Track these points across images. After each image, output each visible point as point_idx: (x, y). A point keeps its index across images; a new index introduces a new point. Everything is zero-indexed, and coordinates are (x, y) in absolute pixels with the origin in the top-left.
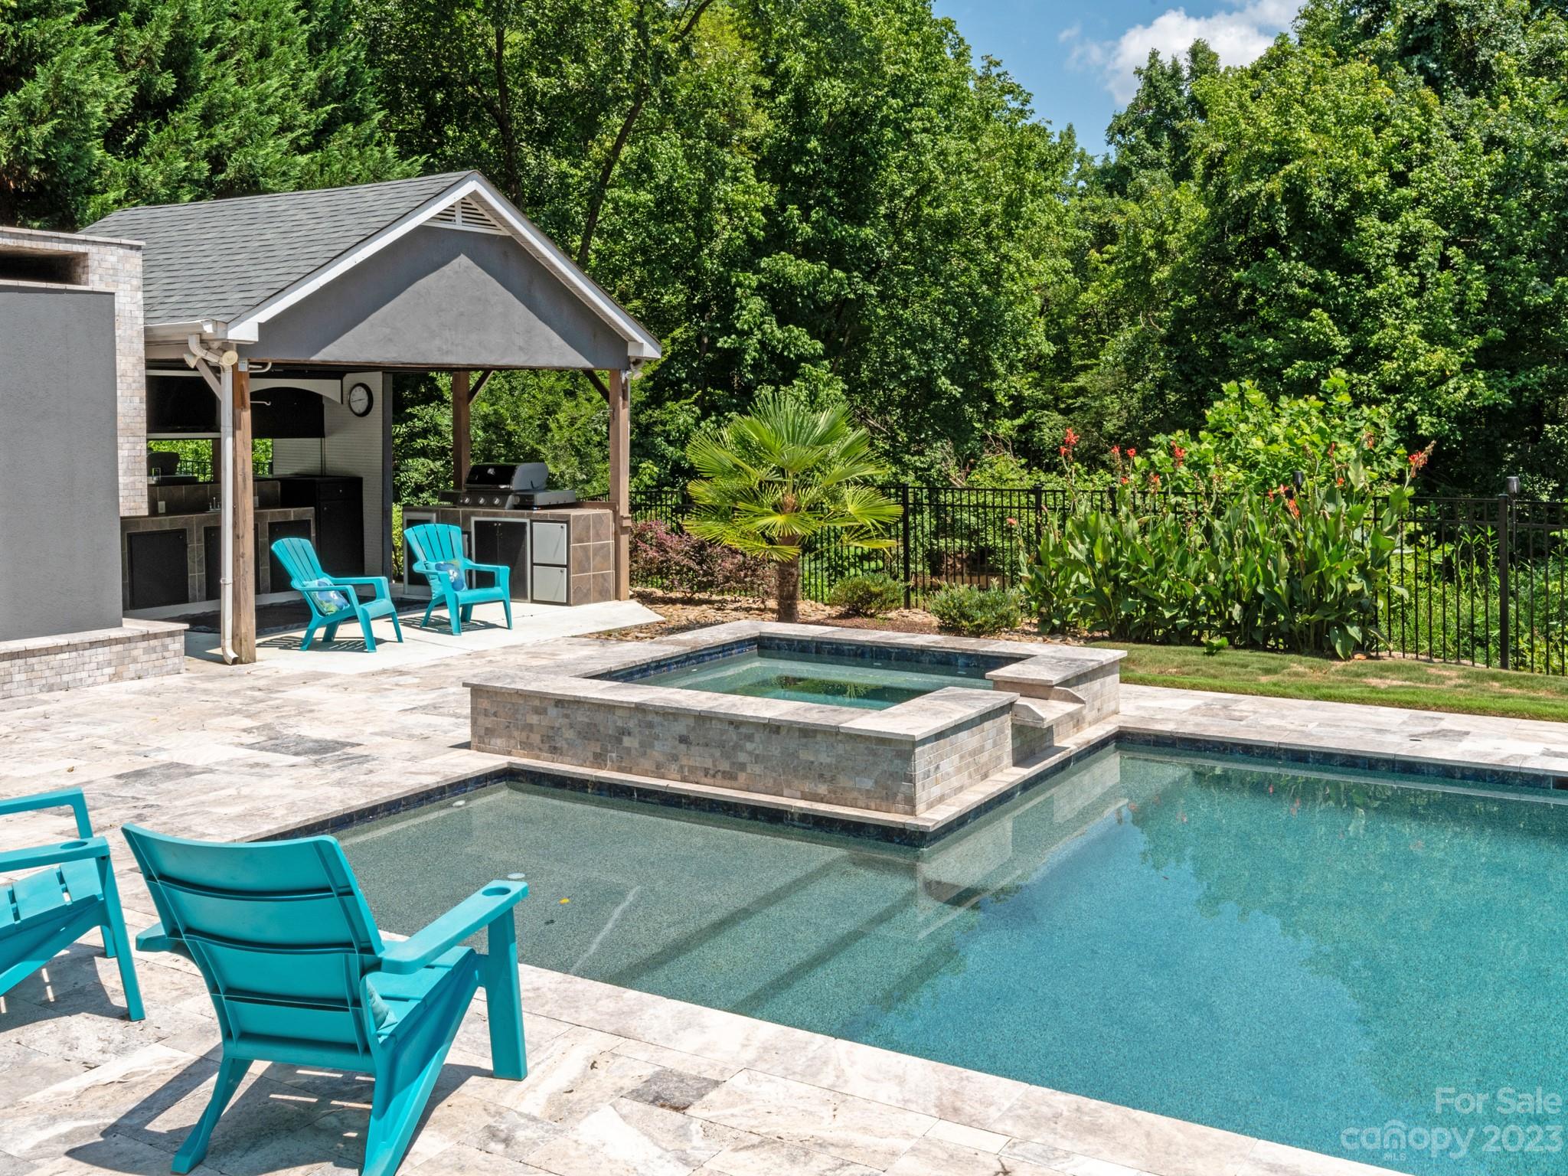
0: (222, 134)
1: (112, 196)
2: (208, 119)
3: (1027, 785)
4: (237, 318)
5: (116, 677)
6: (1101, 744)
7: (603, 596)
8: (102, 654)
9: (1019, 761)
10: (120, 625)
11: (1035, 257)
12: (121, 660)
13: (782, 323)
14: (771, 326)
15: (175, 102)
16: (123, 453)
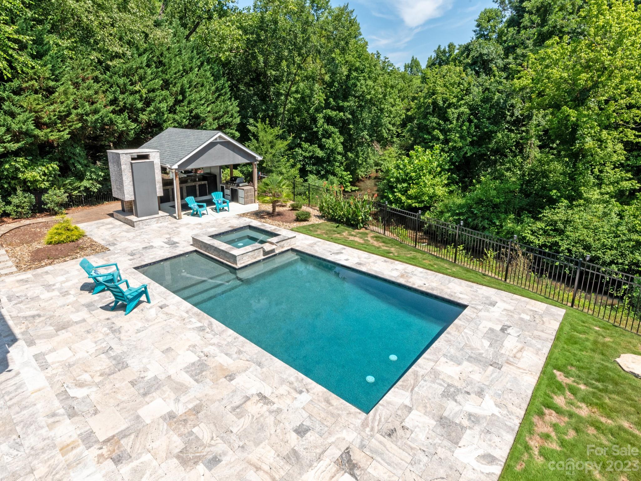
0: (192, 106)
1: (170, 122)
2: (189, 103)
3: (264, 260)
4: (174, 164)
5: (157, 223)
6: (288, 250)
7: (252, 203)
8: (154, 219)
9: (264, 255)
10: (158, 213)
11: (392, 107)
12: (158, 220)
13: (328, 125)
14: (326, 126)
15: (182, 101)
16: (157, 186)
